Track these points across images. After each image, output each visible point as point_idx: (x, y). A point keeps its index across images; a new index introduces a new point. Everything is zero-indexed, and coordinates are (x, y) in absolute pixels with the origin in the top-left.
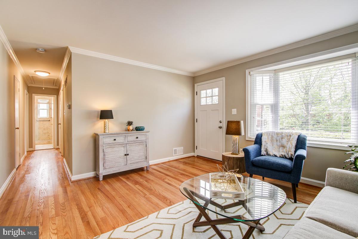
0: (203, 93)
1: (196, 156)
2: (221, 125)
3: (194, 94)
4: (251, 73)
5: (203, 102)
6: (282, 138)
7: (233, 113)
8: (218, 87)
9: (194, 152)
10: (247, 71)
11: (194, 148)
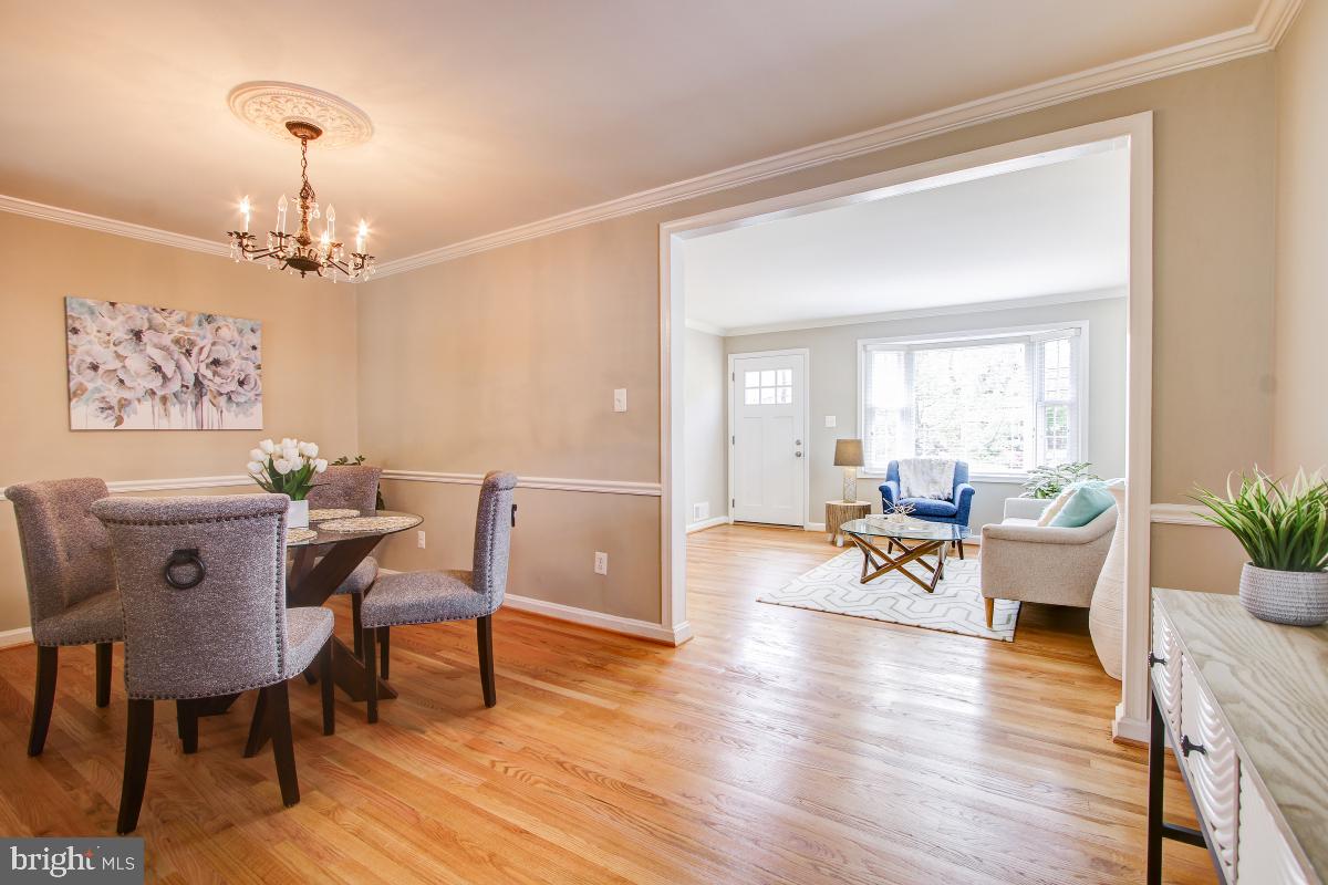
0: (751, 378)
1: (732, 523)
2: (799, 449)
3: (726, 377)
4: (869, 348)
5: (751, 398)
6: (931, 469)
7: (828, 425)
8: (792, 368)
9: (726, 513)
10: (860, 343)
11: (726, 503)
